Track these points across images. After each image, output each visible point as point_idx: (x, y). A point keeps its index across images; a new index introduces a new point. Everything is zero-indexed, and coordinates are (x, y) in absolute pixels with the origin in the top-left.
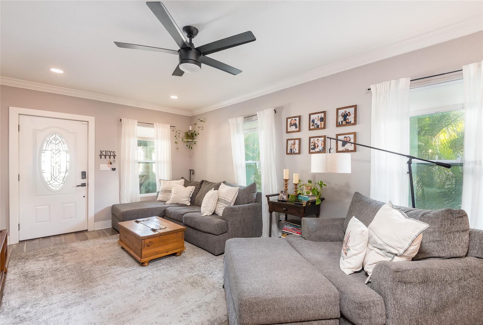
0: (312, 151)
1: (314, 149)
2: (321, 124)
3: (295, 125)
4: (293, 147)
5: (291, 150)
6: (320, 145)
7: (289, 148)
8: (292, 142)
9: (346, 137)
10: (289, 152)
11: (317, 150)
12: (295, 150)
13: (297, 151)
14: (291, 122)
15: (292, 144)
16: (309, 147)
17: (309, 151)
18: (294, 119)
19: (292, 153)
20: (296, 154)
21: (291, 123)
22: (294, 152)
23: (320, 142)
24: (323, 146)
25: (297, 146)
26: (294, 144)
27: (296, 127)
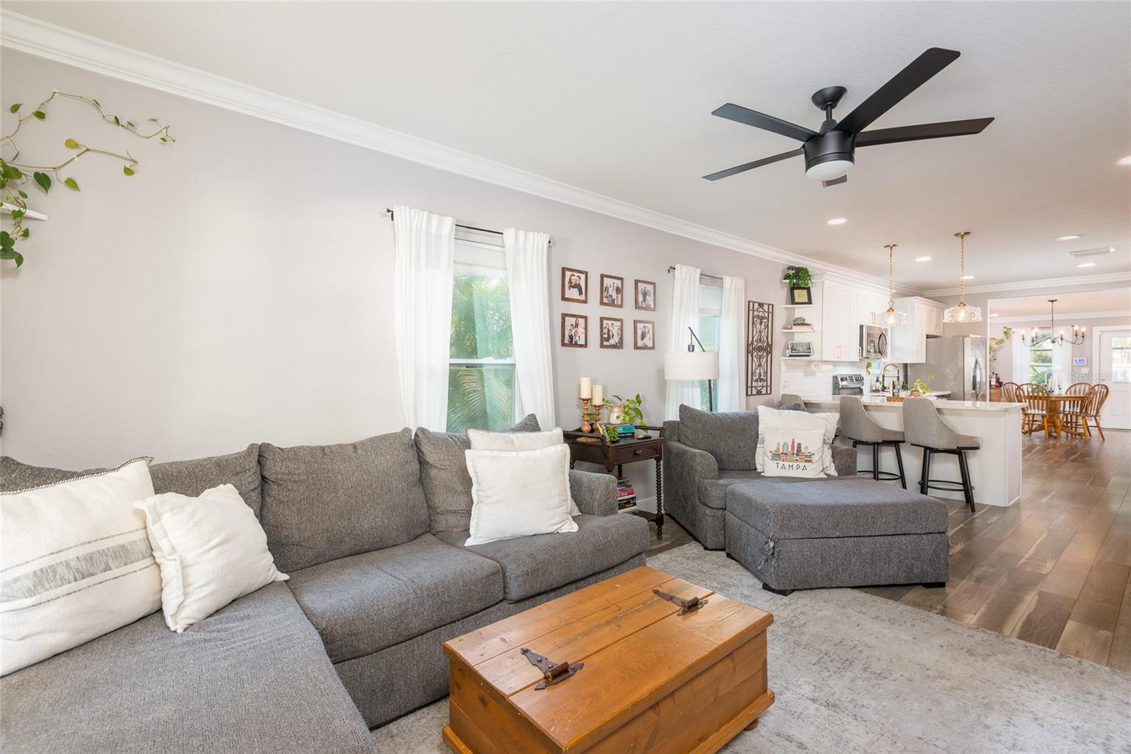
0: (605, 343)
1: (608, 340)
2: (617, 297)
3: (578, 286)
4: (573, 331)
5: (571, 337)
6: (615, 334)
7: (567, 333)
8: (573, 320)
9: (644, 326)
10: (566, 342)
11: (612, 342)
12: (577, 338)
13: (582, 342)
14: (570, 279)
15: (572, 325)
16: (602, 336)
17: (602, 342)
18: (577, 274)
19: (571, 343)
20: (581, 346)
21: (570, 281)
22: (576, 342)
23: (616, 328)
24: (619, 336)
25: (581, 330)
26: (577, 325)
27: (581, 293)
